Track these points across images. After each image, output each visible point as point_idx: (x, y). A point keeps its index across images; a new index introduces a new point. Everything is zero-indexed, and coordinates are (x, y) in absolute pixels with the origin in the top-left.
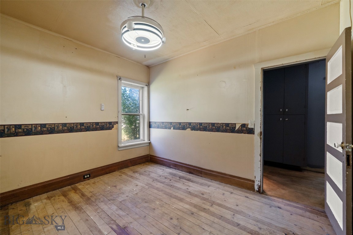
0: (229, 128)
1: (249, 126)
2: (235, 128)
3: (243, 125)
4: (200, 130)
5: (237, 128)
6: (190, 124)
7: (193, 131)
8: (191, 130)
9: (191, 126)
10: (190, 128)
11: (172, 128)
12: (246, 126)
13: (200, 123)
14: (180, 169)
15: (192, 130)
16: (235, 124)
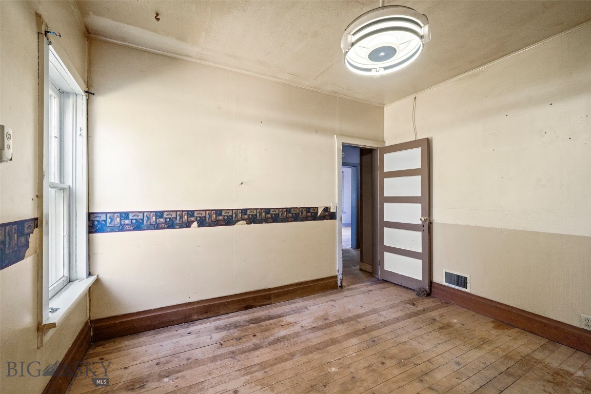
0: (309, 214)
1: (332, 210)
2: (317, 213)
3: (326, 209)
4: (266, 222)
5: (319, 214)
6: (244, 211)
7: (253, 225)
8: (247, 224)
9: (246, 217)
10: (243, 220)
11: (195, 224)
12: (328, 210)
13: (265, 209)
14: (222, 312)
15: (251, 223)
16: (318, 208)
